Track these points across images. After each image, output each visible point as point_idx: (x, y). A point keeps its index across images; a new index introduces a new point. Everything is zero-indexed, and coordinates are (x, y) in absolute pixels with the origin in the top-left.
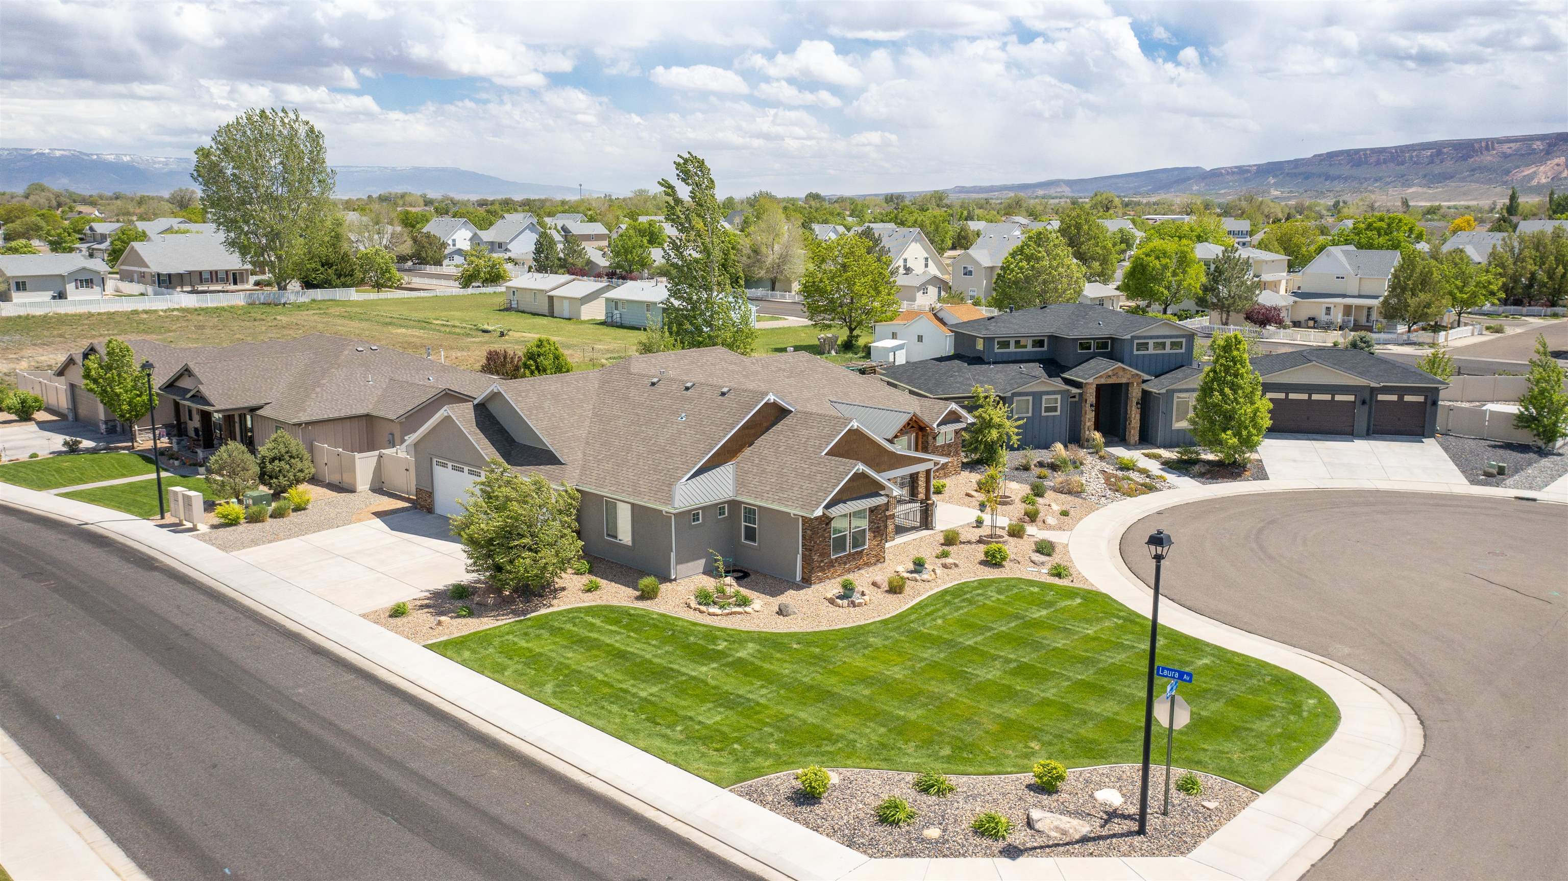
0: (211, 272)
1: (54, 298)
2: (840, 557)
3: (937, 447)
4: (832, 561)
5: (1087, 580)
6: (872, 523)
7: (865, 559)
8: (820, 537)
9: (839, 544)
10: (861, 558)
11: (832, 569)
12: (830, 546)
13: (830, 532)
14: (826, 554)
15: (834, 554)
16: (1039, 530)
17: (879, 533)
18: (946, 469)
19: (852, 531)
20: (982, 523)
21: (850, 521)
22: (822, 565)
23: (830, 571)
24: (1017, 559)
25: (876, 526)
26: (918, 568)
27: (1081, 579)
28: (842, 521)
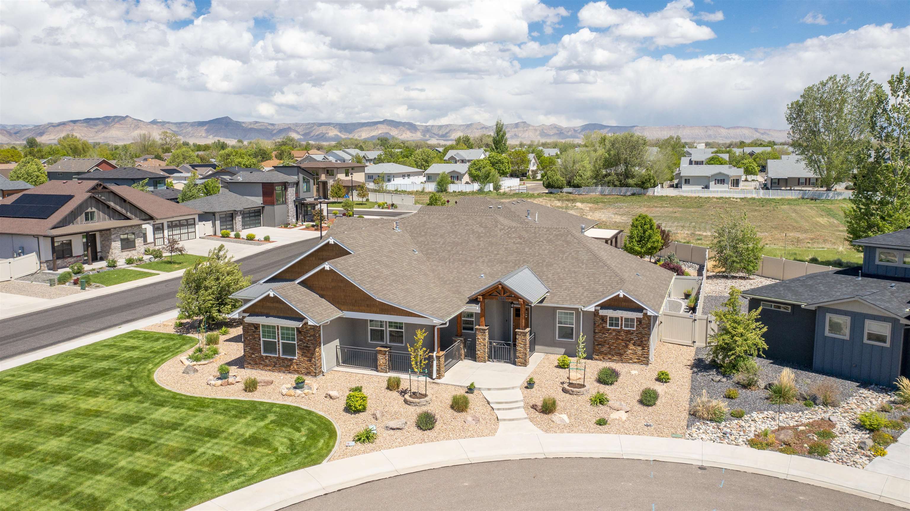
0: (806, 179)
1: (703, 188)
2: (270, 357)
3: (609, 330)
4: (262, 357)
5: (364, 452)
6: (300, 341)
7: (295, 367)
8: (250, 335)
9: (270, 347)
10: (291, 364)
11: (263, 363)
12: (260, 345)
13: (259, 335)
14: (256, 349)
15: (265, 352)
16: (527, 420)
17: (308, 352)
18: (623, 354)
19: (281, 341)
20: (471, 389)
21: (278, 333)
22: (253, 356)
23: (262, 364)
24: (378, 416)
25: (305, 345)
26: (299, 385)
27: (363, 449)
28: (270, 330)
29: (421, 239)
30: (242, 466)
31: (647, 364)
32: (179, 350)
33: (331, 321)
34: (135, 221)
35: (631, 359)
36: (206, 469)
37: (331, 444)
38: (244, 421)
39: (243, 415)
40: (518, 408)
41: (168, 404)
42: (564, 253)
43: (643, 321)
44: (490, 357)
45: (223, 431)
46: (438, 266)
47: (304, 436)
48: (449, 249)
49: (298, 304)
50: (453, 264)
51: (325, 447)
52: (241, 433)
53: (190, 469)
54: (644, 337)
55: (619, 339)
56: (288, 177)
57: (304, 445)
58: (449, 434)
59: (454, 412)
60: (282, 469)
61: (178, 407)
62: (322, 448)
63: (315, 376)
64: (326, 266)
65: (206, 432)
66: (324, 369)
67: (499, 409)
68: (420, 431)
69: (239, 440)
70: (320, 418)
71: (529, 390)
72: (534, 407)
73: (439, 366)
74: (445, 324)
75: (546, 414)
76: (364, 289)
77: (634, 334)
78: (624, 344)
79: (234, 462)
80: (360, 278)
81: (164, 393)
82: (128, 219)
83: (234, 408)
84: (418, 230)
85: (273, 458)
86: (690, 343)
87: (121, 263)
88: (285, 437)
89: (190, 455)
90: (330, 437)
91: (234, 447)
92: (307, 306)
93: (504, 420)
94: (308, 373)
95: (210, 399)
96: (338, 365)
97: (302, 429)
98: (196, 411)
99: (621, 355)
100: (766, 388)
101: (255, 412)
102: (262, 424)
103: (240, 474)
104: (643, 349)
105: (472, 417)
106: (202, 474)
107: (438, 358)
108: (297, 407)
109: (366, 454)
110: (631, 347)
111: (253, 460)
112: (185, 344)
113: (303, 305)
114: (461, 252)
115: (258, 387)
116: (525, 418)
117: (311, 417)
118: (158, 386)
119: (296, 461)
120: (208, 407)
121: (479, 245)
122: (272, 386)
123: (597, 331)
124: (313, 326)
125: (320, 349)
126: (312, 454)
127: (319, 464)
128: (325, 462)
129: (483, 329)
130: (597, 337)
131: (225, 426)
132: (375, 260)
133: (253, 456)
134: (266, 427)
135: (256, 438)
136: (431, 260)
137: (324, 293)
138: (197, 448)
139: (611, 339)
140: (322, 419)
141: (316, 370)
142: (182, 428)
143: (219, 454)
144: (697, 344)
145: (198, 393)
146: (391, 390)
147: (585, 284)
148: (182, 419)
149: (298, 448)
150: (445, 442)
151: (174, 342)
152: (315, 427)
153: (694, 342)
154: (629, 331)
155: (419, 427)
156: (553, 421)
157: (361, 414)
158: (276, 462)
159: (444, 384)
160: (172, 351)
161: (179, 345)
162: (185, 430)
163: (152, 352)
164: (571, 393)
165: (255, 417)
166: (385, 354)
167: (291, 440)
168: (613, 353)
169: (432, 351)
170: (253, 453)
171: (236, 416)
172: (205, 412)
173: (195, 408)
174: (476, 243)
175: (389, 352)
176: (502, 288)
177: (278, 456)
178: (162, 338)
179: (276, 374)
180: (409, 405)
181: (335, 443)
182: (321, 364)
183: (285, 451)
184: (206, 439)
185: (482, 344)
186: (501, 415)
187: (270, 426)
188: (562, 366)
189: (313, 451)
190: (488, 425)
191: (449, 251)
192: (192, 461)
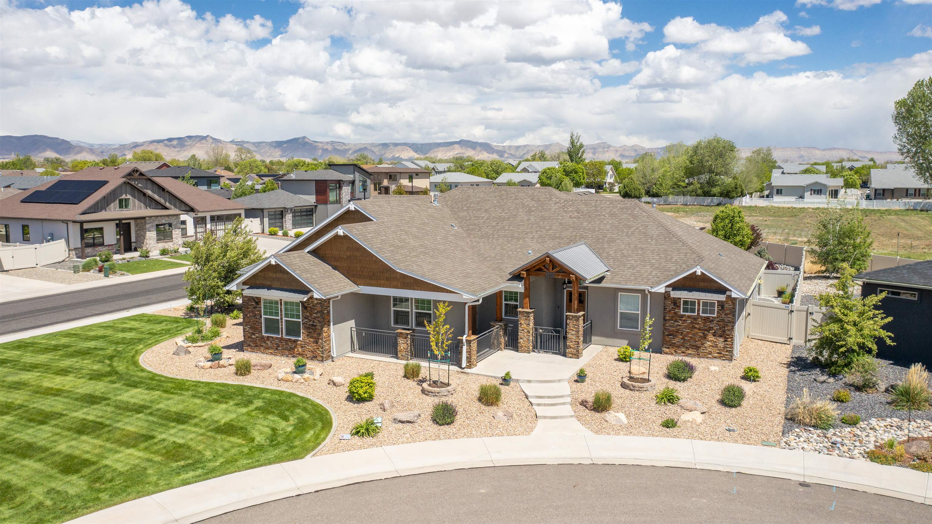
0: (915, 190)
1: (797, 198)
2: (272, 337)
3: (682, 316)
4: (263, 337)
5: (360, 448)
6: (306, 318)
7: (300, 349)
8: (249, 312)
9: (273, 326)
10: (295, 347)
11: (264, 345)
12: (261, 324)
13: (260, 311)
14: (257, 328)
15: (266, 332)
16: (574, 419)
17: (315, 331)
18: (699, 347)
19: (284, 319)
20: (506, 380)
21: (281, 308)
22: (253, 337)
23: (262, 346)
24: (387, 406)
25: (311, 323)
26: (300, 369)
27: (359, 444)
28: (272, 305)
29: (461, 214)
30: (203, 455)
31: (731, 360)
32: (179, 332)
33: (341, 295)
34: (173, 211)
35: (710, 353)
36: (158, 458)
37: (322, 436)
38: (224, 406)
39: (224, 400)
40: (564, 404)
41: (142, 385)
42: (630, 227)
43: (726, 306)
44: (535, 347)
45: (195, 417)
46: (479, 243)
47: (291, 425)
48: (494, 224)
49: (303, 274)
50: (497, 240)
51: (313, 440)
52: (216, 419)
53: (139, 457)
54: (727, 325)
55: (696, 328)
56: (344, 175)
57: (288, 436)
58: (472, 431)
59: (481, 405)
60: (252, 462)
61: (152, 389)
62: (309, 441)
63: (322, 361)
64: (339, 230)
65: (174, 417)
66: (334, 353)
67: (539, 405)
68: (435, 426)
69: (211, 427)
70: (315, 406)
71: (578, 384)
72: (584, 403)
73: (469, 352)
74: (478, 301)
75: (598, 412)
76: (382, 257)
77: (715, 322)
78: (701, 334)
79: (196, 452)
80: (379, 246)
81: (143, 374)
82: (166, 208)
83: (218, 392)
84: (460, 204)
85: (246, 450)
86: (785, 340)
87: (155, 254)
88: (268, 426)
89: (146, 441)
90: (323, 428)
91: (202, 435)
92: (314, 277)
93: (545, 417)
94: (314, 358)
95: (193, 382)
96: (353, 350)
97: (291, 418)
98: (172, 393)
99: (697, 348)
100: (887, 390)
101: (240, 397)
102: (244, 410)
103: (199, 466)
104: (726, 341)
105: (503, 412)
106: (151, 464)
107: (469, 342)
108: (292, 393)
109: (363, 450)
110: (711, 337)
111: (220, 451)
112: (188, 327)
113: (309, 275)
114: (507, 228)
115: (252, 371)
116: (571, 416)
117: (305, 405)
118: (140, 366)
119: (273, 453)
120: (188, 390)
121: (529, 220)
122: (270, 370)
123: (667, 318)
124: (320, 300)
125: (329, 329)
126: (295, 447)
127: (301, 458)
128: (308, 457)
129: (526, 312)
130: (668, 325)
131: (200, 411)
132: (401, 230)
133: (222, 447)
134: (248, 414)
135: (232, 426)
136: (472, 236)
137: (338, 264)
138: (157, 434)
139: (686, 327)
140: (318, 408)
141: (323, 353)
142: (148, 411)
143: (181, 441)
144: (794, 342)
145: (181, 376)
146: (408, 378)
147: (654, 262)
148: (152, 402)
149: (280, 439)
150: (465, 440)
151: (178, 325)
152: (306, 416)
153: (791, 339)
154: (708, 318)
155: (435, 421)
156: (606, 421)
157: (367, 403)
158: (247, 454)
159: (475, 374)
160: (170, 333)
161: (182, 327)
162: (151, 414)
163: (150, 333)
164: (632, 388)
165: (238, 402)
166: (406, 338)
167: (274, 430)
168: (687, 345)
169: (463, 334)
170: (223, 443)
171: (216, 401)
172: (181, 394)
173: (172, 390)
174: (526, 218)
175: (412, 335)
176: (550, 261)
177: (253, 447)
178: (166, 321)
179: (278, 358)
180: (427, 395)
181: (327, 435)
182: (330, 347)
183: (263, 442)
184: (173, 424)
185: (526, 331)
186: (540, 411)
187: (253, 414)
188: (624, 359)
189: (297, 443)
190: (523, 423)
191: (493, 227)
192: (146, 449)
